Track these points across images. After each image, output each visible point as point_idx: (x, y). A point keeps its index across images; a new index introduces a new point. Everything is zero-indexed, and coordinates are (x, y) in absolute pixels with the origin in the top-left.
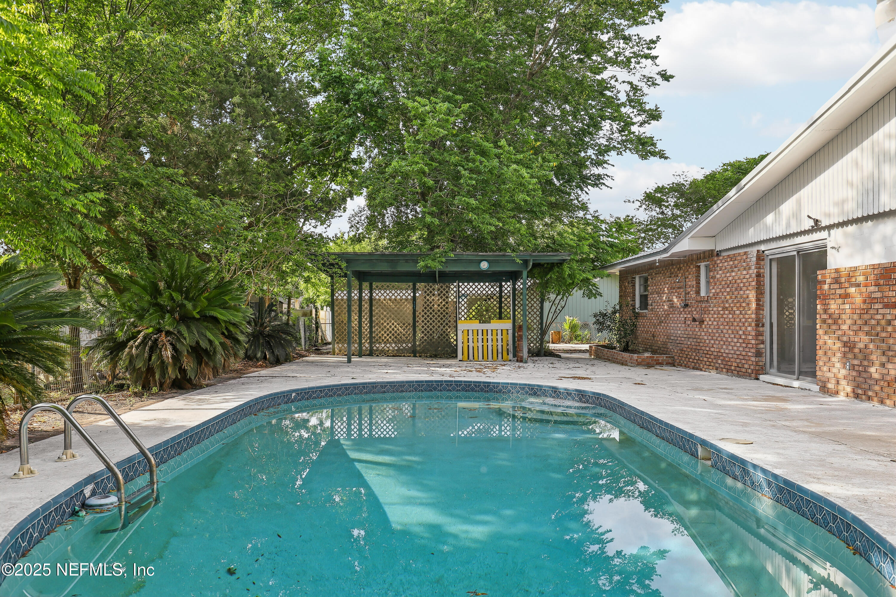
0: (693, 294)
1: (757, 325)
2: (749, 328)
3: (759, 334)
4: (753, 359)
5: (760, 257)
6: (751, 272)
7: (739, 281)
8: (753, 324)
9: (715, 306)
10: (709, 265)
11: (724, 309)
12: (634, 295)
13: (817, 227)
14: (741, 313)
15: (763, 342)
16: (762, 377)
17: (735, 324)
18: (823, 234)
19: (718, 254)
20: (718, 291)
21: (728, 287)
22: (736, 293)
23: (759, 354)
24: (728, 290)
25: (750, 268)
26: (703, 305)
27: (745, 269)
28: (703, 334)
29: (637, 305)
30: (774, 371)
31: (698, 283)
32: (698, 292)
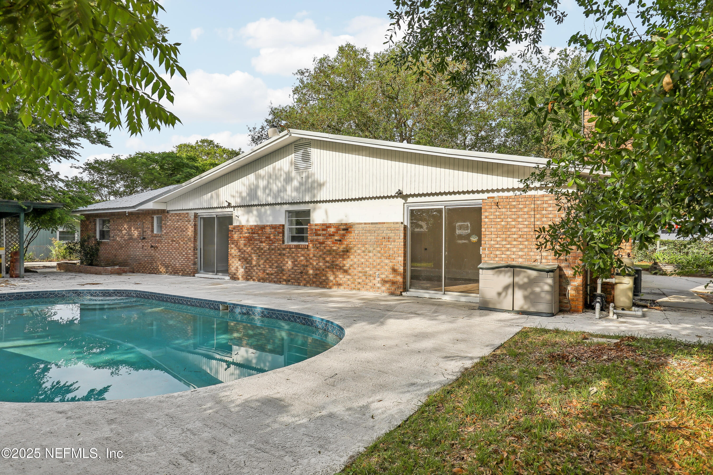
0: (149, 232)
1: (194, 250)
2: (189, 251)
3: (195, 254)
4: (192, 266)
5: (196, 216)
6: (190, 223)
7: (183, 227)
8: (192, 249)
9: (166, 239)
10: (161, 217)
11: (173, 241)
12: (96, 230)
13: (229, 205)
14: (184, 243)
15: (197, 258)
16: (196, 275)
17: (180, 249)
18: (231, 209)
19: (168, 212)
20: (168, 231)
21: (175, 230)
22: (181, 233)
23: (195, 264)
24: (175, 231)
25: (190, 221)
26: (157, 239)
27: (187, 221)
28: (157, 254)
29: (98, 237)
30: (202, 271)
31: (153, 226)
32: (152, 231)
